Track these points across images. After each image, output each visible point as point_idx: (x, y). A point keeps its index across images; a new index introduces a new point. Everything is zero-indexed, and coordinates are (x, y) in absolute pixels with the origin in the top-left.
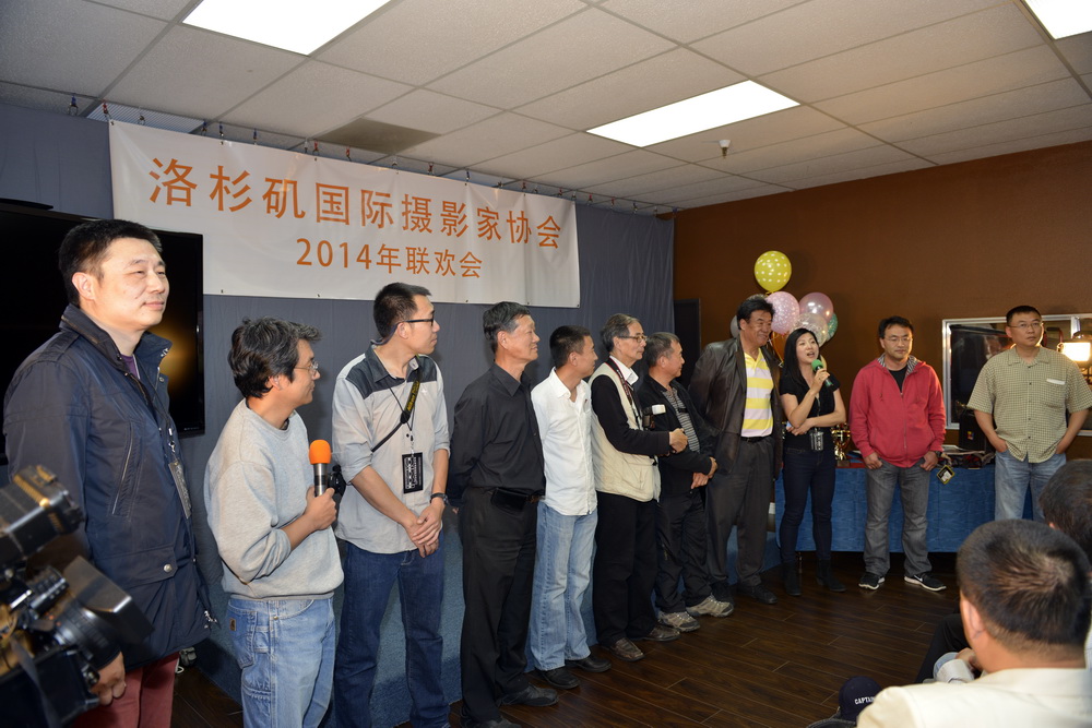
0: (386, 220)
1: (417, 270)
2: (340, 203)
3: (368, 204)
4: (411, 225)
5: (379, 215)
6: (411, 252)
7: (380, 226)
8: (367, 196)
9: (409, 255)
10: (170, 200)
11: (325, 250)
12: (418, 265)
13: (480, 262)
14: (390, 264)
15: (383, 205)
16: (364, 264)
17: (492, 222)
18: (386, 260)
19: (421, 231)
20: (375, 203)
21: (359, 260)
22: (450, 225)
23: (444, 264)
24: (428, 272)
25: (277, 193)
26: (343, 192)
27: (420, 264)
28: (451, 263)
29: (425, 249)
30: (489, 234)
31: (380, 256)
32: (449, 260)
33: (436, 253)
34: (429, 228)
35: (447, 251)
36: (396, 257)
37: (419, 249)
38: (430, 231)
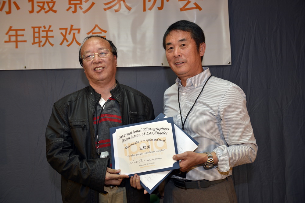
0: (13, 6)
1: (42, 44)
4: (37, 8)
5: (7, 5)
6: (37, 30)
7: (9, 12)
9: (34, 32)
12: (43, 40)
13: (105, 32)
14: (17, 42)
18: (13, 39)
19: (46, 12)
22: (75, 5)
24: (52, 45)
27: (45, 39)
28: (77, 35)
29: (50, 26)
30: (116, 7)
31: (7, 37)
32: (74, 34)
33: (61, 29)
34: (54, 9)
35: (72, 26)
36: (23, 35)
37: (45, 27)
38: (55, 12)
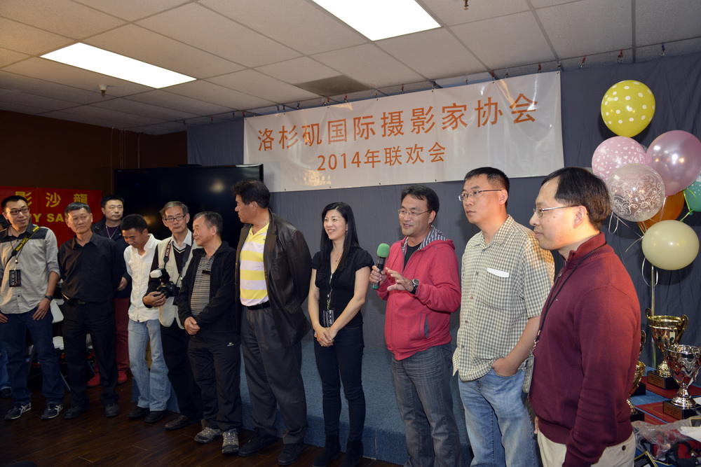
0: (370, 132)
2: (341, 130)
3: (358, 126)
4: (388, 132)
5: (366, 131)
6: (388, 151)
7: (367, 138)
8: (357, 121)
9: (386, 153)
10: (266, 148)
11: (333, 159)
12: (393, 159)
13: (444, 149)
14: (373, 162)
15: (367, 124)
16: (356, 164)
17: (457, 115)
18: (371, 160)
19: (395, 135)
20: (362, 124)
21: (353, 162)
22: (419, 126)
23: (414, 156)
24: (400, 163)
25: (309, 133)
26: (343, 122)
27: (394, 158)
28: (420, 153)
29: (399, 147)
30: (454, 124)
31: (366, 158)
32: (418, 152)
33: (407, 149)
34: (401, 131)
35: (416, 145)
36: (377, 156)
37: (394, 148)
38: (402, 134)
